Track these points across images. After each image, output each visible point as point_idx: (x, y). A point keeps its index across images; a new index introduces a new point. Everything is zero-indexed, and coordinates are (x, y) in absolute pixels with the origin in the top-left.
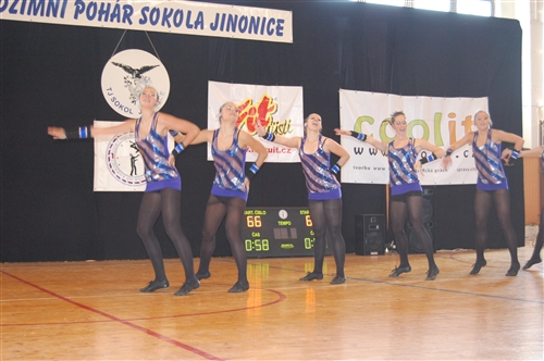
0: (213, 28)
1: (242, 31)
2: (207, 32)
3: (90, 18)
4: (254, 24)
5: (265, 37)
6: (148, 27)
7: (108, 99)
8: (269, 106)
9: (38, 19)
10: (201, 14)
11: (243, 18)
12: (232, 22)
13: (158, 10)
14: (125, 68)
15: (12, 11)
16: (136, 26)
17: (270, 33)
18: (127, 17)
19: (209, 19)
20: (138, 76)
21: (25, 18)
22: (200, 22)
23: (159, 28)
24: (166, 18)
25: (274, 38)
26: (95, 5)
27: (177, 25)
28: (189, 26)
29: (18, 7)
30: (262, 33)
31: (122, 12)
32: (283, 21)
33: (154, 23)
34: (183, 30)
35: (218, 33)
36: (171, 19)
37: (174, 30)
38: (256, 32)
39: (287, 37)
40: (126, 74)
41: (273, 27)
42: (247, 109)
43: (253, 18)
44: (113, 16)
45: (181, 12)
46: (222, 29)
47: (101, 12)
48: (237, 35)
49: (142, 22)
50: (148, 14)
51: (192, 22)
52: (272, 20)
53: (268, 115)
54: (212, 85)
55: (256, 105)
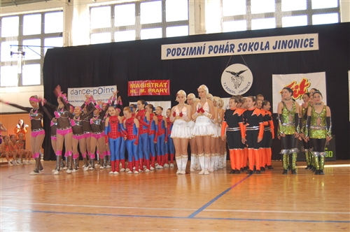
0: (274, 48)
1: (290, 48)
2: (271, 51)
3: (215, 53)
4: (297, 43)
5: (303, 49)
6: (242, 53)
7: (224, 88)
8: (306, 84)
9: (194, 56)
10: (268, 43)
11: (290, 41)
12: (285, 44)
13: (246, 44)
14: (232, 73)
15: (183, 55)
16: (236, 53)
17: (306, 46)
18: (232, 49)
19: (272, 44)
20: (238, 76)
21: (188, 57)
22: (267, 46)
23: (247, 52)
24: (250, 47)
25: (308, 49)
26: (217, 46)
27: (256, 50)
28: (262, 49)
29: (185, 53)
30: (301, 47)
31: (230, 47)
32: (313, 39)
33: (244, 50)
34: (259, 51)
35: (277, 51)
36: (253, 48)
37: (254, 52)
38: (298, 47)
39: (316, 47)
40: (232, 75)
41: (307, 43)
42: (293, 87)
43: (296, 40)
44: (226, 50)
45: (258, 43)
46: (279, 48)
47: (220, 50)
48: (288, 50)
49: (239, 51)
50: (241, 47)
51: (263, 47)
52: (307, 40)
53: (305, 88)
54: (274, 77)
55: (299, 84)
